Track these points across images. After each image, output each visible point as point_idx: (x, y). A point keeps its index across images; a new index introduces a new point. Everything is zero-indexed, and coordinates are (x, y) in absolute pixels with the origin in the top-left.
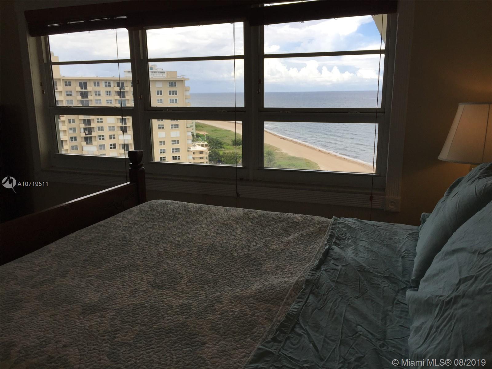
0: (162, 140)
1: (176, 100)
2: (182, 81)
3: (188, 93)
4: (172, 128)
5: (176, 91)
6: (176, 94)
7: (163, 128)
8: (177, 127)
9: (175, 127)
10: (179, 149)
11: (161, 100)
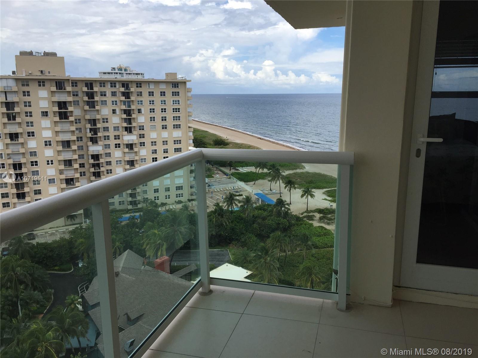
0: (165, 140)
1: (179, 101)
2: (184, 83)
3: (189, 94)
4: (174, 128)
5: (178, 93)
6: (178, 95)
7: (166, 128)
8: (180, 127)
9: (177, 128)
10: (181, 148)
11: (165, 101)
